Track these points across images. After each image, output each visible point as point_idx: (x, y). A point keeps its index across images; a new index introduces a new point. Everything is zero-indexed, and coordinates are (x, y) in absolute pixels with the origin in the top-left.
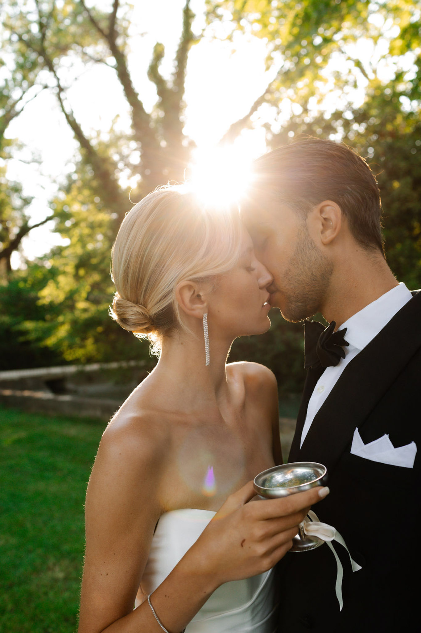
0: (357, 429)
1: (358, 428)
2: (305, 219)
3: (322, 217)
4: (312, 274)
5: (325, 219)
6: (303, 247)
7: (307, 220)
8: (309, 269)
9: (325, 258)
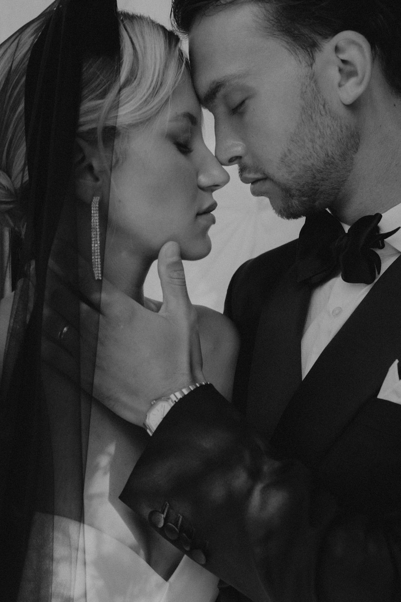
0: (397, 361)
1: (399, 360)
2: (312, 65)
3: (338, 57)
4: (327, 155)
5: (344, 62)
6: (310, 113)
7: (314, 66)
8: (321, 147)
9: (347, 128)
